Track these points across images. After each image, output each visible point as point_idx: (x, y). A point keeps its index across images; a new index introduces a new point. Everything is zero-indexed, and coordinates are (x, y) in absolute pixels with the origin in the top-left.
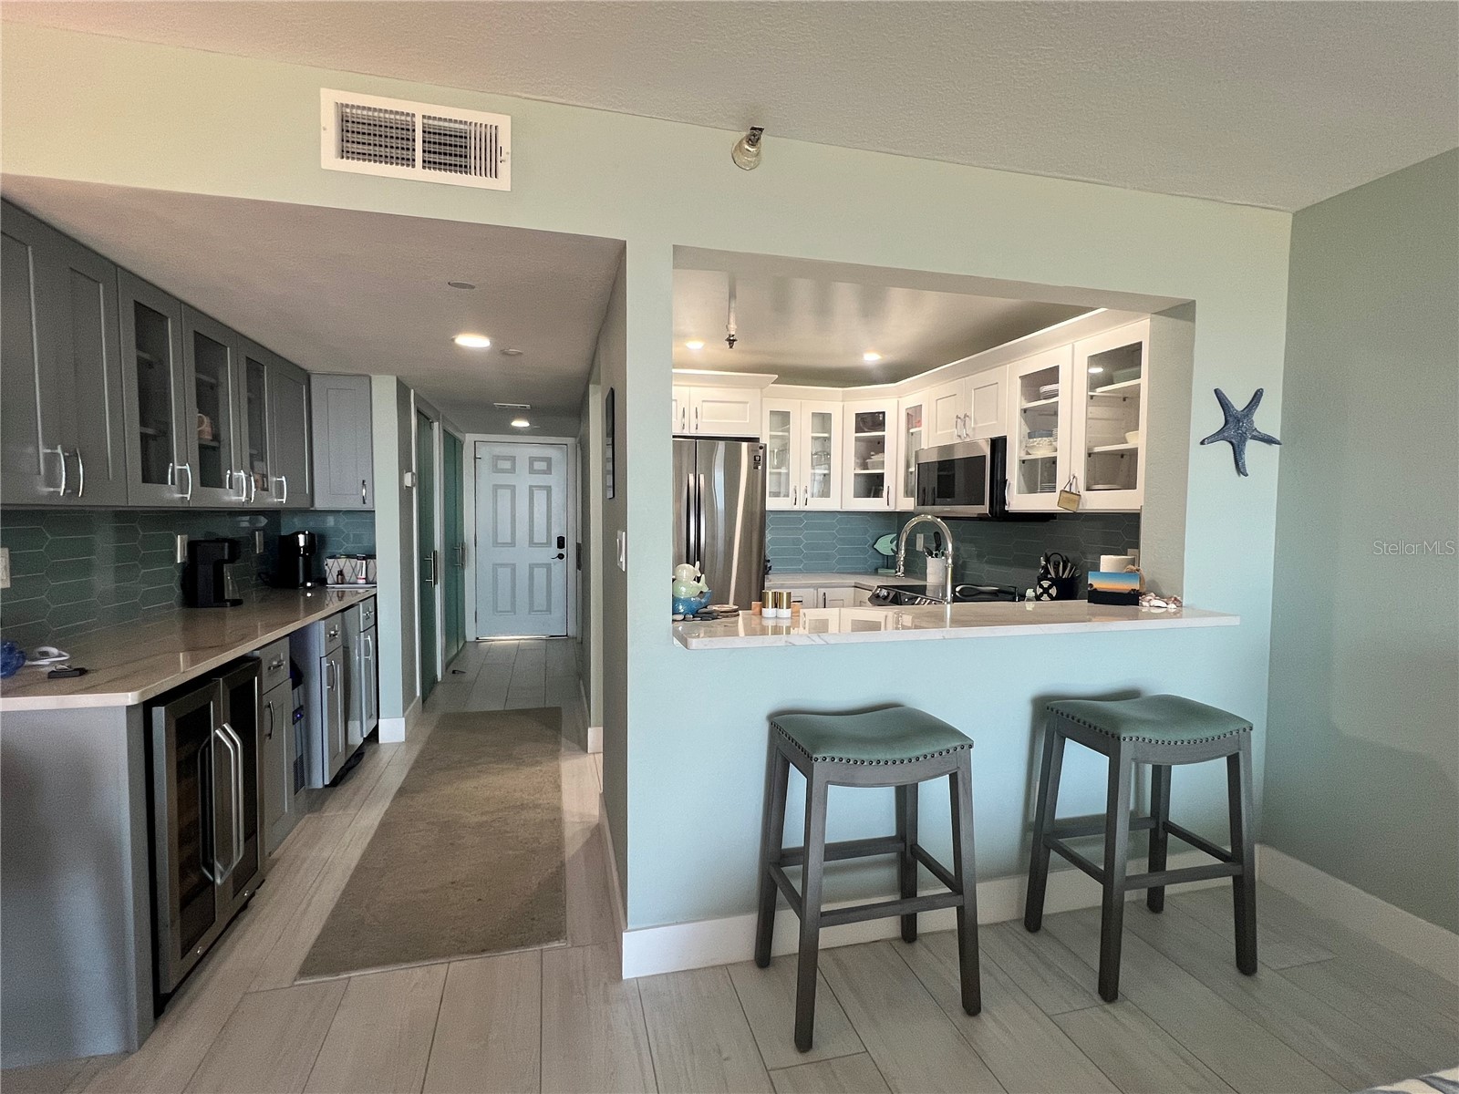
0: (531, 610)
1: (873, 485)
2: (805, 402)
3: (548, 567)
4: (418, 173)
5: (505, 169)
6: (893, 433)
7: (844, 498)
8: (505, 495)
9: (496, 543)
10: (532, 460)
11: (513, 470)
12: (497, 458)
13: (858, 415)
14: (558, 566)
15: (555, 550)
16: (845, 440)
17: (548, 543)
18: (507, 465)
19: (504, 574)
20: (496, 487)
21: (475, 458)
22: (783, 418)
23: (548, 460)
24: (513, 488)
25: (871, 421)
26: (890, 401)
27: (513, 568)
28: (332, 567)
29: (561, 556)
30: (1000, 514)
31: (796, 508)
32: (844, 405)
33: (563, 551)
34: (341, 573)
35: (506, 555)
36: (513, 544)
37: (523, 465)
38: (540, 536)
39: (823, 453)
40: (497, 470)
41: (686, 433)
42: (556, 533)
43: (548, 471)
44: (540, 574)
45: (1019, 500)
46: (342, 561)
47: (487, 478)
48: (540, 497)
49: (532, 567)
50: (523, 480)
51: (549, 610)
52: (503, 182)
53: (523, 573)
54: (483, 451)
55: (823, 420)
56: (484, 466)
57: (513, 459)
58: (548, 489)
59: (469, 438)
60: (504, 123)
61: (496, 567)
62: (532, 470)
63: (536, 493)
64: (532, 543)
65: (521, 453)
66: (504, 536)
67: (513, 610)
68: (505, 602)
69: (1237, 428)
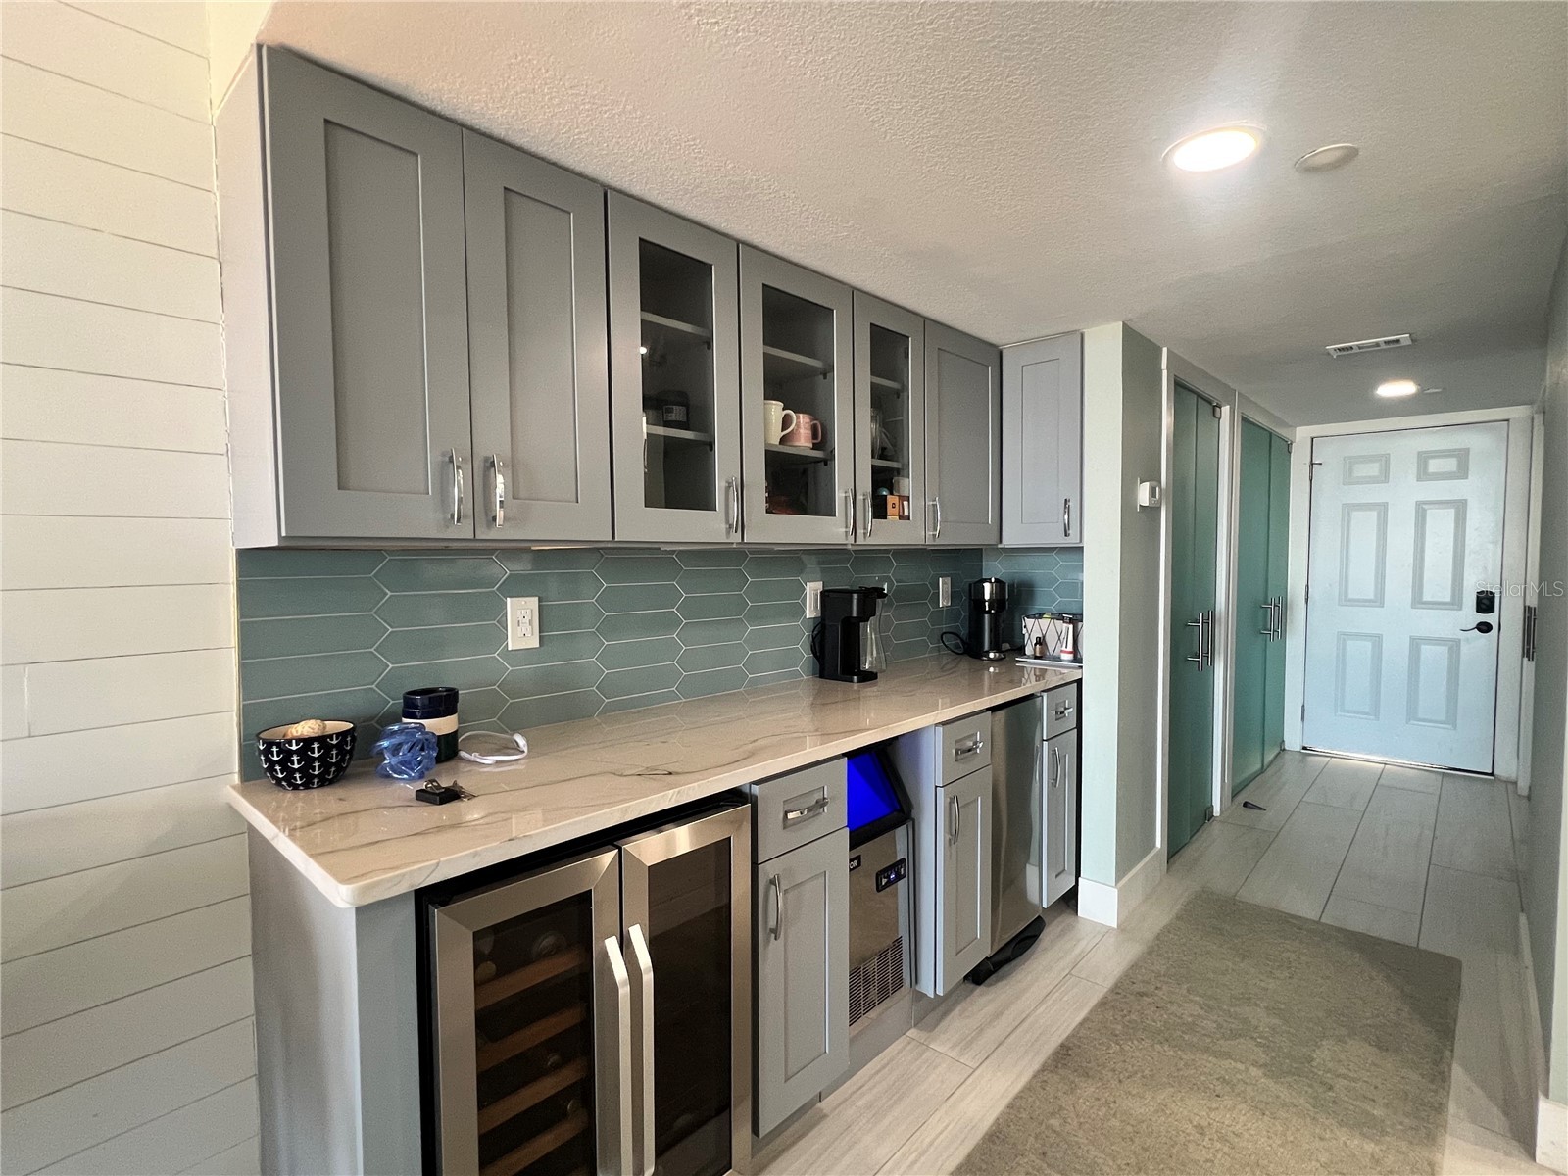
0: (1412, 714)
3: (1454, 646)
9: (1346, 600)
10: (1424, 458)
11: (1383, 478)
12: (1354, 461)
15: (1471, 616)
17: (1456, 602)
18: (1374, 470)
19: (1359, 651)
20: (1351, 510)
21: (1312, 464)
23: (1462, 455)
24: (1382, 508)
27: (1377, 640)
29: (1484, 628)
33: (1491, 619)
34: (1041, 641)
35: (1367, 620)
36: (1379, 600)
37: (1404, 468)
38: (1437, 585)
40: (1352, 480)
42: (1474, 582)
43: (1462, 472)
44: (1434, 657)
47: (1332, 497)
48: (1441, 524)
49: (1416, 643)
50: (1405, 493)
51: (1452, 720)
53: (1397, 651)
54: (1328, 453)
56: (1329, 476)
57: (1385, 460)
58: (1460, 507)
59: (1301, 434)
61: (1343, 637)
62: (1423, 474)
63: (1432, 514)
64: (1418, 601)
65: (1403, 447)
66: (1363, 587)
67: (1374, 713)
68: (1360, 698)
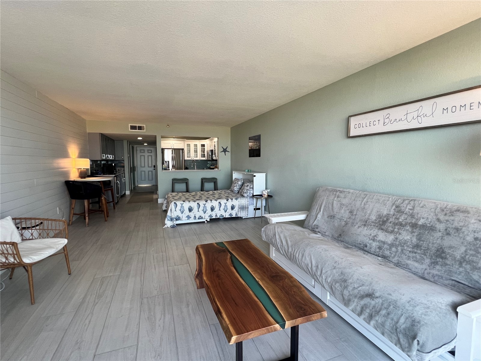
0: (149, 180)
1: (203, 156)
2: (192, 143)
3: (152, 171)
4: (137, 130)
6: (206, 147)
7: (199, 158)
8: (143, 157)
9: (141, 167)
10: (148, 150)
12: (141, 150)
13: (201, 145)
15: (153, 168)
16: (199, 148)
17: (152, 167)
18: (143, 151)
19: (143, 173)
20: (141, 156)
21: (137, 150)
22: (189, 145)
23: (151, 150)
24: (144, 156)
25: (203, 146)
26: (206, 142)
27: (145, 172)
28: (117, 169)
29: (154, 169)
30: (213, 160)
31: (192, 159)
32: (199, 143)
33: (155, 168)
34: (119, 170)
35: (143, 169)
36: (144, 167)
37: (146, 151)
38: (150, 165)
39: (196, 151)
40: (141, 152)
41: (172, 148)
42: (153, 165)
43: (151, 152)
44: (150, 173)
45: (214, 158)
46: (119, 168)
47: (139, 154)
48: (150, 158)
49: (149, 171)
50: (146, 154)
51: (152, 180)
52: (145, 131)
53: (147, 172)
54: (138, 149)
55: (196, 145)
56: (138, 152)
57: (144, 150)
58: (152, 156)
59: (135, 146)
60: (145, 126)
61: (141, 171)
62: (148, 152)
63: (149, 157)
64: (148, 167)
65: (146, 149)
66: (143, 165)
67: (145, 180)
68: (143, 178)
69: (225, 151)
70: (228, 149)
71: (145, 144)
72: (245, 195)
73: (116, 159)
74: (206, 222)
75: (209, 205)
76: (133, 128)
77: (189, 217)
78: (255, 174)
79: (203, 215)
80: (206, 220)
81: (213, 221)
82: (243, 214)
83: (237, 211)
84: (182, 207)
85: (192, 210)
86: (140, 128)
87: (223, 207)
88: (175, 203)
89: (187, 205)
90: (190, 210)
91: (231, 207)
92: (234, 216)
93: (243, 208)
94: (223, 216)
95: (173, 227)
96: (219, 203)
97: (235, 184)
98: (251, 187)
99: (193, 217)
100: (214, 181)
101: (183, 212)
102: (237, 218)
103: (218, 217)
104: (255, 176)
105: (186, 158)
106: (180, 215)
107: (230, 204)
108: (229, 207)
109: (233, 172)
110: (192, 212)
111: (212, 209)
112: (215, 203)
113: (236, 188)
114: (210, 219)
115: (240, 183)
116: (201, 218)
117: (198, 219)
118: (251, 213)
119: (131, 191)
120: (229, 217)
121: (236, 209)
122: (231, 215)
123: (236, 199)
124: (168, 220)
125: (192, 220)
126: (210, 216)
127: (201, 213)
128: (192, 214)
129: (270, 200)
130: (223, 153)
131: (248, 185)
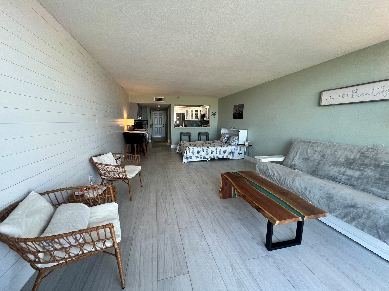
0: (160, 133)
1: (197, 118)
2: (190, 109)
3: (162, 128)
5: (164, 100)
6: (199, 112)
7: (194, 119)
8: (156, 118)
9: (155, 125)
10: (159, 114)
11: (157, 115)
12: (155, 114)
14: (163, 128)
15: (162, 126)
16: (194, 113)
19: (156, 128)
20: (155, 117)
22: (188, 111)
23: (161, 114)
24: (157, 118)
25: (197, 111)
26: (199, 109)
27: (157, 128)
28: (143, 126)
29: (163, 126)
30: (204, 121)
31: (189, 120)
32: (194, 109)
34: (144, 126)
35: (156, 126)
36: (157, 125)
37: (158, 115)
38: (161, 124)
39: (192, 115)
41: (177, 112)
42: (163, 123)
43: (161, 115)
44: (161, 128)
45: (205, 119)
46: (144, 125)
47: (154, 117)
48: (160, 119)
49: (160, 128)
50: (158, 116)
51: (162, 133)
52: (164, 101)
53: (158, 128)
54: (153, 113)
55: (192, 111)
56: (153, 115)
57: (157, 114)
58: (162, 118)
59: (152, 111)
60: (164, 98)
61: (155, 128)
62: (159, 115)
63: (160, 118)
64: (160, 125)
65: (158, 113)
66: (156, 124)
67: (157, 133)
68: (156, 132)
69: (214, 114)
70: (217, 114)
71: (158, 110)
72: (232, 144)
73: (143, 120)
74: (207, 161)
75: (210, 150)
76: (157, 99)
77: (197, 157)
78: (240, 131)
79: (206, 156)
80: (208, 160)
81: (212, 160)
82: (231, 157)
83: (227, 154)
84: (193, 150)
85: (199, 153)
86: (161, 99)
87: (218, 151)
88: (189, 148)
89: (196, 149)
90: (198, 152)
91: (223, 152)
92: (225, 157)
93: (231, 153)
94: (218, 157)
95: (188, 163)
96: (216, 149)
97: (223, 137)
98: (236, 139)
99: (199, 157)
100: (207, 134)
101: (194, 154)
102: (227, 159)
103: (215, 158)
104: (240, 132)
105: (186, 120)
106: (192, 156)
107: (223, 149)
108: (222, 152)
109: (221, 129)
110: (200, 154)
111: (212, 152)
112: (214, 149)
113: (224, 139)
114: (210, 159)
115: (227, 136)
116: (204, 158)
117: (203, 158)
118: (236, 156)
119: (152, 140)
120: (222, 158)
121: (227, 153)
122: (223, 156)
123: (227, 147)
124: (185, 158)
125: (199, 159)
126: (210, 157)
127: (205, 155)
128: (199, 155)
129: (250, 148)
130: (213, 116)
131: (234, 138)
